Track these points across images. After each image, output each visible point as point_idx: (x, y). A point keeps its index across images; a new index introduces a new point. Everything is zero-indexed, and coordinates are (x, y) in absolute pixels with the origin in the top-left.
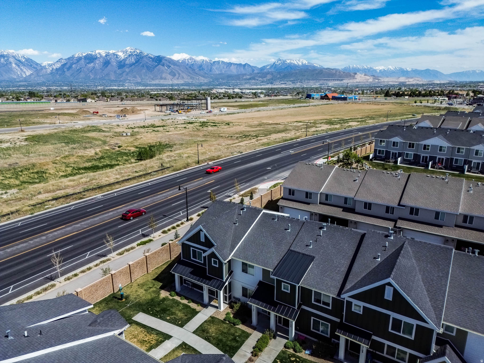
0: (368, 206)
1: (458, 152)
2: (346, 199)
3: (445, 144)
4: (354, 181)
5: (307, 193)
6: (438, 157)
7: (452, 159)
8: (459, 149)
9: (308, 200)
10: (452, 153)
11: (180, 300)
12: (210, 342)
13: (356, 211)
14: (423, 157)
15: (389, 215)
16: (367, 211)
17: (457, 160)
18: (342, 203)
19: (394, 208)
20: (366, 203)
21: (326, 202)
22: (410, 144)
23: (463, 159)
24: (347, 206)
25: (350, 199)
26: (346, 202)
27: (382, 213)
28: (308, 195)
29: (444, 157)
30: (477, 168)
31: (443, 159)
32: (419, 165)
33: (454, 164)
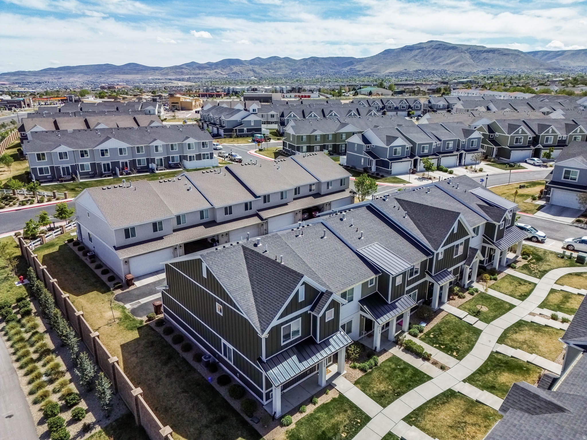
0: (228, 210)
1: (138, 151)
2: (202, 212)
3: (124, 145)
4: (188, 190)
5: (155, 224)
6: (121, 161)
7: (134, 161)
8: (138, 148)
9: (159, 234)
10: (133, 155)
11: (304, 415)
12: (404, 393)
13: (218, 221)
14: (104, 165)
15: (249, 212)
16: (229, 217)
17: (139, 161)
18: (198, 220)
19: (251, 203)
20: (226, 208)
21: (180, 226)
22: (81, 151)
23: (145, 158)
24: (205, 220)
25: (207, 210)
26: (202, 217)
27: (242, 212)
28: (156, 226)
29: (127, 160)
30: (162, 165)
31: (126, 163)
32: (104, 175)
33: (138, 166)
